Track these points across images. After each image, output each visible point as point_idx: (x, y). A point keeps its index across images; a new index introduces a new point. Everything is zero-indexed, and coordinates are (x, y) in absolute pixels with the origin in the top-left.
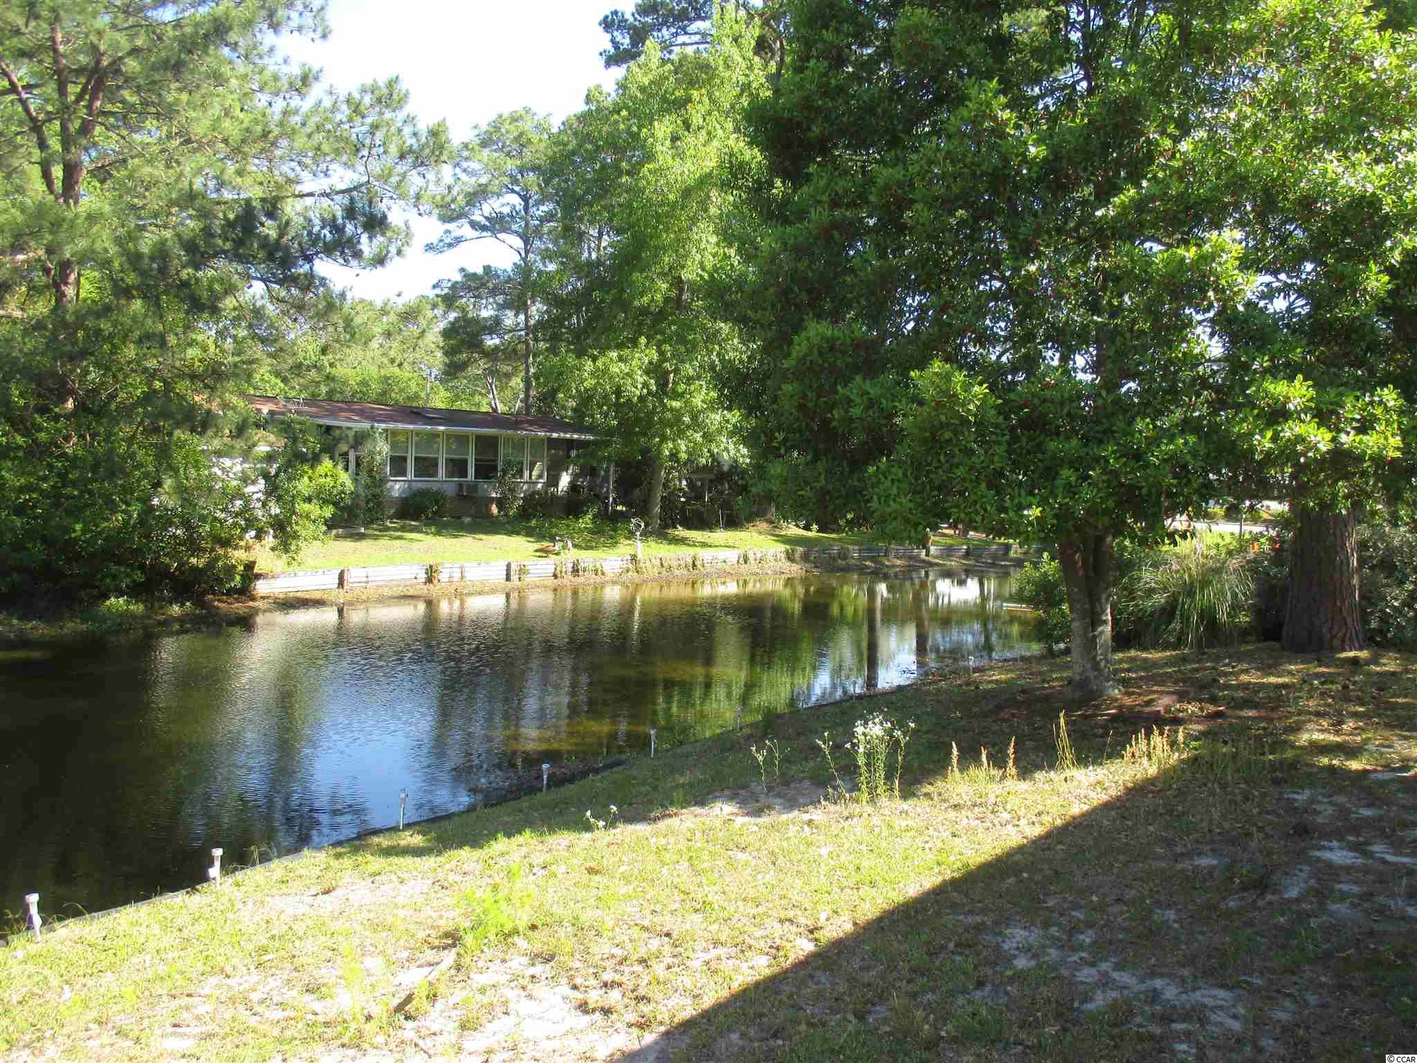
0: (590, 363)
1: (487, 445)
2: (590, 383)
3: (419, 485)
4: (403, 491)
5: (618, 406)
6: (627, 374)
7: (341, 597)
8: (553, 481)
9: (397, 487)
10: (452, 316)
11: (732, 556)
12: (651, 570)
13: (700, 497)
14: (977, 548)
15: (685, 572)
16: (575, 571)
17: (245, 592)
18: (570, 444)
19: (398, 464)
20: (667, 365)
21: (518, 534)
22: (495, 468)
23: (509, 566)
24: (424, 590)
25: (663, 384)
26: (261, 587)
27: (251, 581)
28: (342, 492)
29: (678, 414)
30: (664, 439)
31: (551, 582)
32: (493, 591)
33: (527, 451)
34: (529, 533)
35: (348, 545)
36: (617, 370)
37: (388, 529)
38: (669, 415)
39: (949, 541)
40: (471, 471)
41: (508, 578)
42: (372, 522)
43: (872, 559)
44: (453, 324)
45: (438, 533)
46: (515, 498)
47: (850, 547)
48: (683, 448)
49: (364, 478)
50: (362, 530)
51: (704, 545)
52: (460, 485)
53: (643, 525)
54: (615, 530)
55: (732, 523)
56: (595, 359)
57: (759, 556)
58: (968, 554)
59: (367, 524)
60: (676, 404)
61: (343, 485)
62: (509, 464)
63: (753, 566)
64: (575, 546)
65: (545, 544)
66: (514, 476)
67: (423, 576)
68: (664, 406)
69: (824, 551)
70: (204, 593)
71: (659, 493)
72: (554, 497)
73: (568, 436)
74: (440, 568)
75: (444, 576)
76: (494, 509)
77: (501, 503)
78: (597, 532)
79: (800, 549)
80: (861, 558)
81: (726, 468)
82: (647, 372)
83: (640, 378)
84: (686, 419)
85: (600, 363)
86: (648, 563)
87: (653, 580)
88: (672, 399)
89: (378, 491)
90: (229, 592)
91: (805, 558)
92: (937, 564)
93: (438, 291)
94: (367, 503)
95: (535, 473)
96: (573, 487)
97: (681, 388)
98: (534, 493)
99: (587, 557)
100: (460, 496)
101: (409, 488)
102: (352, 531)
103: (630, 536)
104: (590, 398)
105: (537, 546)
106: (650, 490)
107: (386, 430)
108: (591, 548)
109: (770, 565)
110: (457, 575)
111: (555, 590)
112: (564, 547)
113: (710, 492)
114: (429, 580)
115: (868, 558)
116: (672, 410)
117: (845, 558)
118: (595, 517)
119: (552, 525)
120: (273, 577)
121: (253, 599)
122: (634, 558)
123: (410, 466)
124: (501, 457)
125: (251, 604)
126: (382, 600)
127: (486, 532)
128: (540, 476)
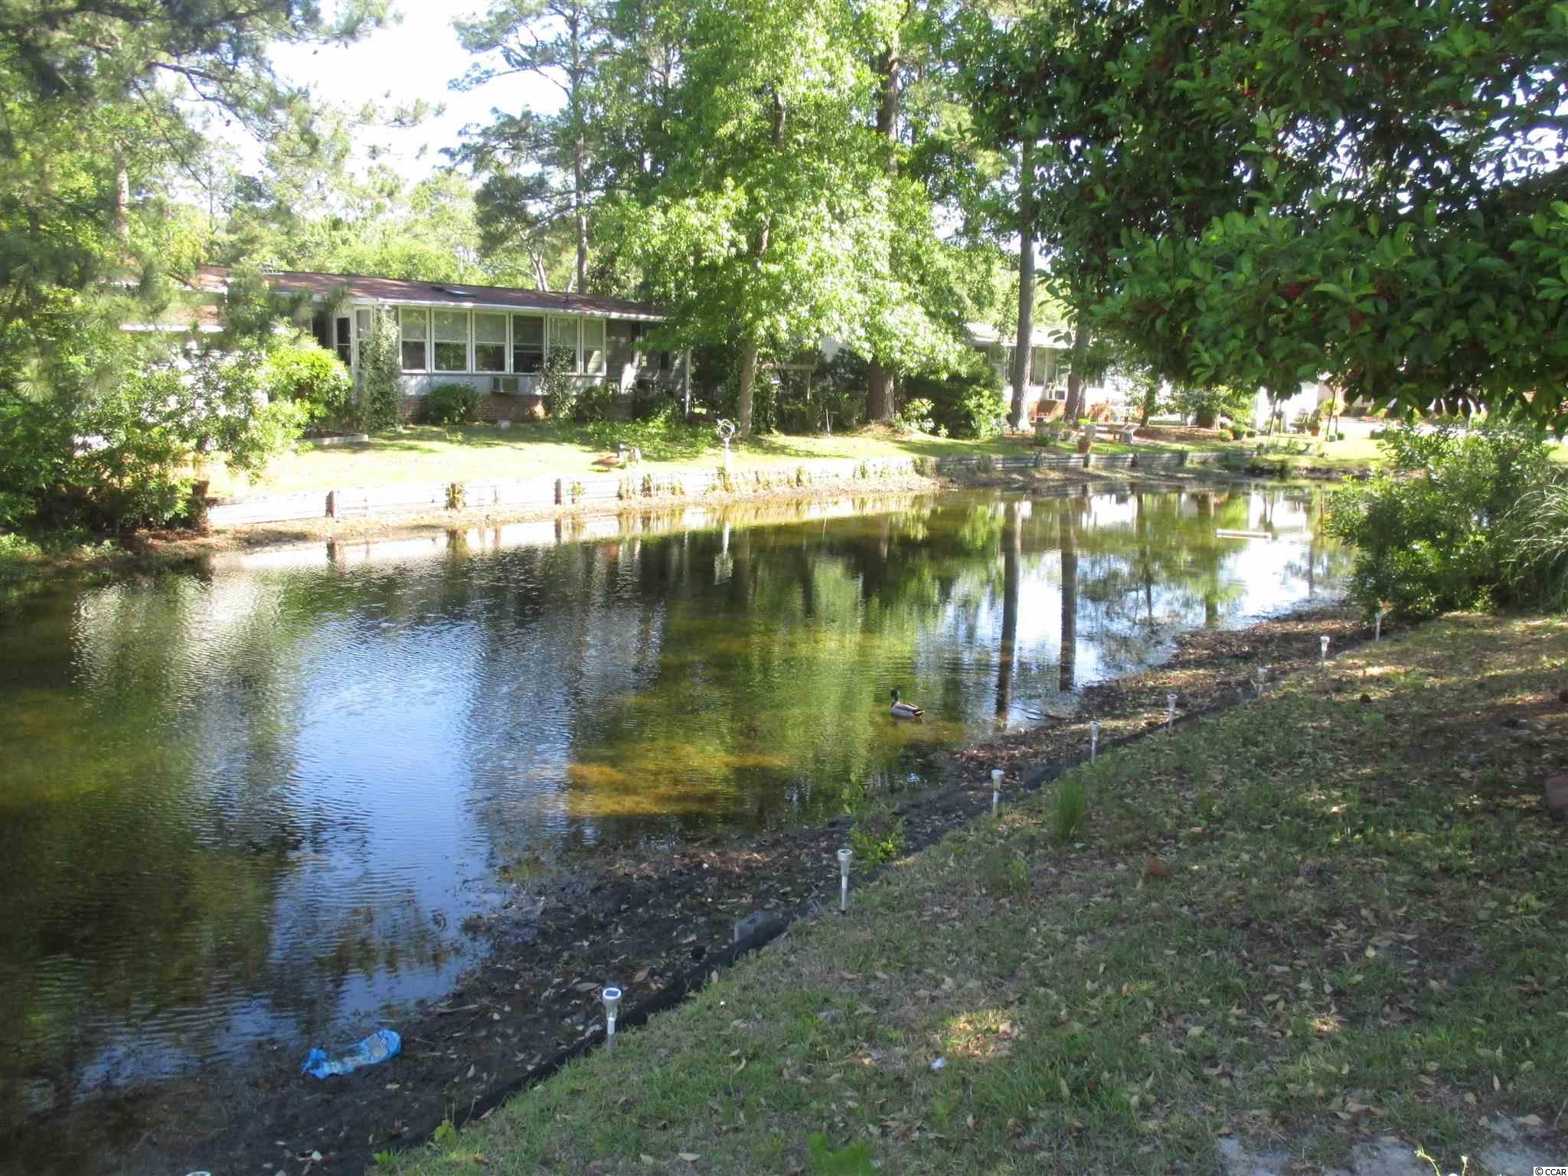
0: (659, 214)
1: (529, 328)
2: (659, 240)
3: (442, 379)
4: (422, 389)
5: (699, 272)
6: (710, 228)
7: (328, 528)
8: (615, 374)
9: (413, 383)
10: (485, 176)
11: (845, 469)
12: (744, 488)
13: (799, 394)
14: (1145, 456)
15: (788, 490)
16: (646, 490)
17: (192, 523)
18: (636, 328)
19: (414, 353)
20: (761, 216)
21: (571, 441)
22: (539, 358)
23: (558, 485)
24: (445, 517)
25: (755, 244)
26: (214, 518)
27: (200, 508)
28: (337, 388)
29: (775, 281)
30: (759, 314)
31: (615, 505)
32: (539, 518)
33: (581, 333)
34: (585, 440)
35: (344, 457)
36: (696, 223)
37: (401, 436)
38: (764, 283)
39: (1111, 449)
40: (509, 361)
41: (558, 501)
42: (380, 428)
43: (1021, 471)
44: (486, 186)
45: (467, 441)
46: (567, 397)
47: (994, 456)
48: (783, 326)
49: (369, 371)
50: (366, 438)
51: (810, 454)
52: (496, 381)
53: (733, 428)
54: (695, 436)
55: (841, 426)
56: (665, 209)
57: (879, 469)
58: (1134, 465)
59: (373, 431)
60: (774, 268)
61: (336, 378)
62: (557, 351)
63: (873, 482)
64: (645, 457)
65: (605, 454)
66: (564, 368)
67: (443, 499)
68: (758, 271)
69: (960, 461)
70: (136, 526)
71: (752, 388)
72: (616, 396)
73: (633, 316)
74: (466, 488)
75: (469, 497)
76: (539, 410)
77: (549, 403)
78: (673, 439)
79: (932, 460)
80: (1007, 471)
81: (829, 359)
82: (736, 226)
83: (727, 232)
84: (787, 287)
85: (672, 214)
86: (740, 480)
87: (748, 501)
88: (768, 261)
89: (386, 387)
90: (170, 525)
91: (939, 470)
92: (1099, 477)
93: (465, 140)
94: (374, 402)
95: (592, 366)
96: (641, 383)
97: (780, 246)
98: (591, 390)
99: (661, 472)
100: (495, 394)
101: (430, 384)
102: (349, 439)
103: (717, 441)
104: (661, 260)
105: (596, 457)
106: (738, 386)
107: (395, 308)
108: (665, 459)
109: (894, 482)
110: (489, 498)
111: (620, 515)
112: (630, 459)
113: (813, 386)
114: (452, 504)
115: (1014, 470)
116: (768, 276)
117: (986, 470)
118: (668, 420)
119: (614, 430)
120: (233, 503)
121: (203, 532)
122: (722, 472)
123: (430, 354)
124: (547, 344)
125: (200, 540)
126: (385, 532)
127: (529, 440)
128: (599, 369)
